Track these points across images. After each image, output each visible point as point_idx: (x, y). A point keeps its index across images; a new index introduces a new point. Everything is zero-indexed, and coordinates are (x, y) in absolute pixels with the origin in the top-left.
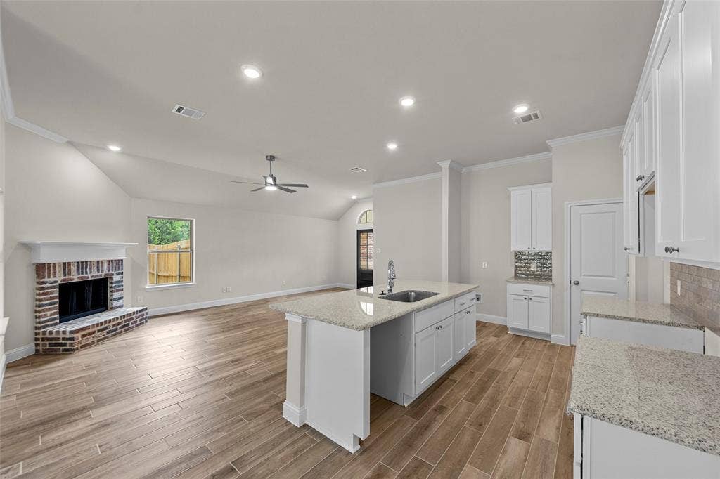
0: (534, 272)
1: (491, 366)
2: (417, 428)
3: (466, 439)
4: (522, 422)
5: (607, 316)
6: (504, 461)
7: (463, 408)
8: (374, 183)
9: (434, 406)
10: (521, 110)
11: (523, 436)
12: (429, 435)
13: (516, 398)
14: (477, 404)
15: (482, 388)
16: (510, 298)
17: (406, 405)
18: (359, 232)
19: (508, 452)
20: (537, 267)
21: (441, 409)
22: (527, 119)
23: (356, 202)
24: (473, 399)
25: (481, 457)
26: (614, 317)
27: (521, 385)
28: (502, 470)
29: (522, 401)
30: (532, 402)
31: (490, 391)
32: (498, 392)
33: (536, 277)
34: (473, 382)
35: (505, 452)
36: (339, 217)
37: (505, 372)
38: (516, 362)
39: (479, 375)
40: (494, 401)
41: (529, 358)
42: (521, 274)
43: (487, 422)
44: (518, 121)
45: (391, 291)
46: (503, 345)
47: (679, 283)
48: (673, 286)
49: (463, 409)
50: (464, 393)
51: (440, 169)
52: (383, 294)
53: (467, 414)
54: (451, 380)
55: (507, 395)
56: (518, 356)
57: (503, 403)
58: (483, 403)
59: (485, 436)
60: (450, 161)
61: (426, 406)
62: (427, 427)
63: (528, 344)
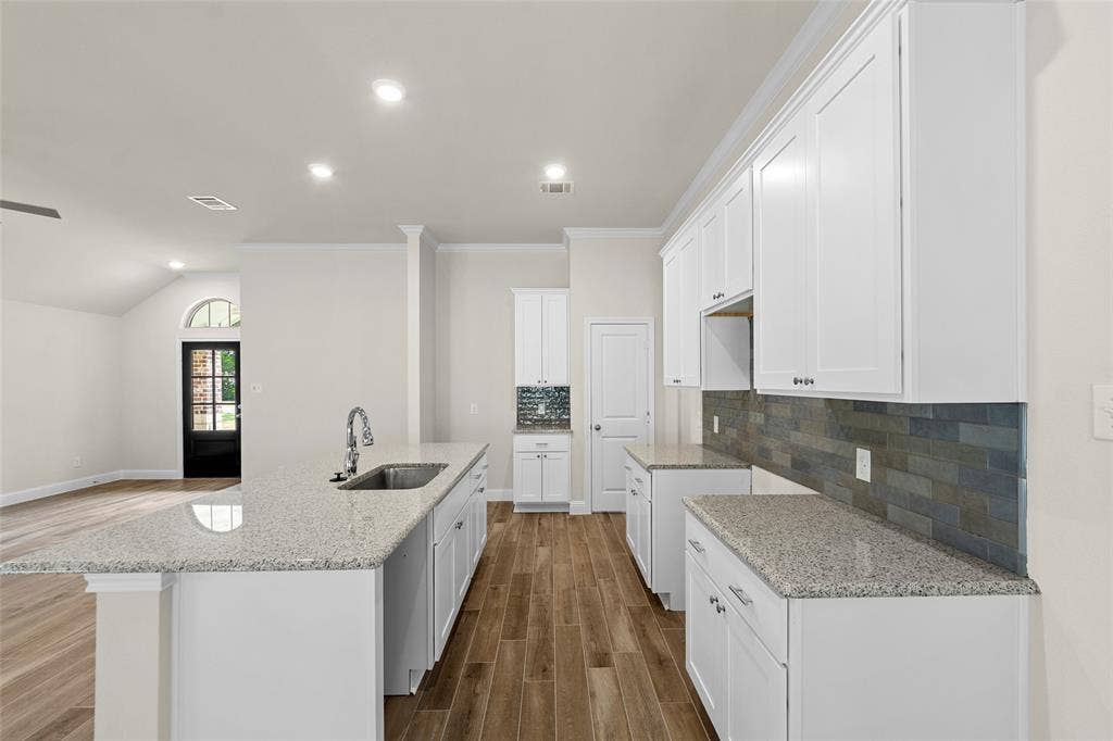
0: (542, 416)
1: (515, 569)
2: (453, 724)
3: (537, 702)
4: (591, 640)
5: (673, 467)
6: (599, 710)
7: (508, 654)
8: (246, 241)
9: (463, 671)
10: (555, 173)
11: (602, 661)
12: (479, 724)
13: (568, 607)
14: (525, 637)
15: (520, 610)
16: (517, 459)
17: (414, 691)
18: (188, 348)
19: (597, 694)
20: (547, 408)
21: (477, 671)
22: (556, 189)
23: (179, 277)
24: (516, 633)
25: (569, 720)
26: (680, 467)
27: (564, 587)
28: (602, 725)
29: (577, 610)
30: (589, 606)
31: (532, 608)
32: (543, 608)
33: (545, 424)
34: (503, 602)
35: (593, 695)
36: (124, 308)
37: (538, 574)
38: (543, 552)
39: (505, 589)
40: (544, 623)
41: (557, 544)
42: (526, 421)
43: (550, 660)
44: (544, 188)
45: (353, 470)
46: (515, 532)
47: (716, 419)
48: (707, 424)
49: (510, 655)
50: (499, 628)
51: (402, 239)
52: (339, 479)
53: (519, 659)
54: (470, 613)
55: (555, 608)
56: (542, 544)
57: (557, 623)
58: (531, 632)
59: (559, 683)
60: (422, 227)
61: (450, 677)
62: (470, 713)
63: (544, 522)
